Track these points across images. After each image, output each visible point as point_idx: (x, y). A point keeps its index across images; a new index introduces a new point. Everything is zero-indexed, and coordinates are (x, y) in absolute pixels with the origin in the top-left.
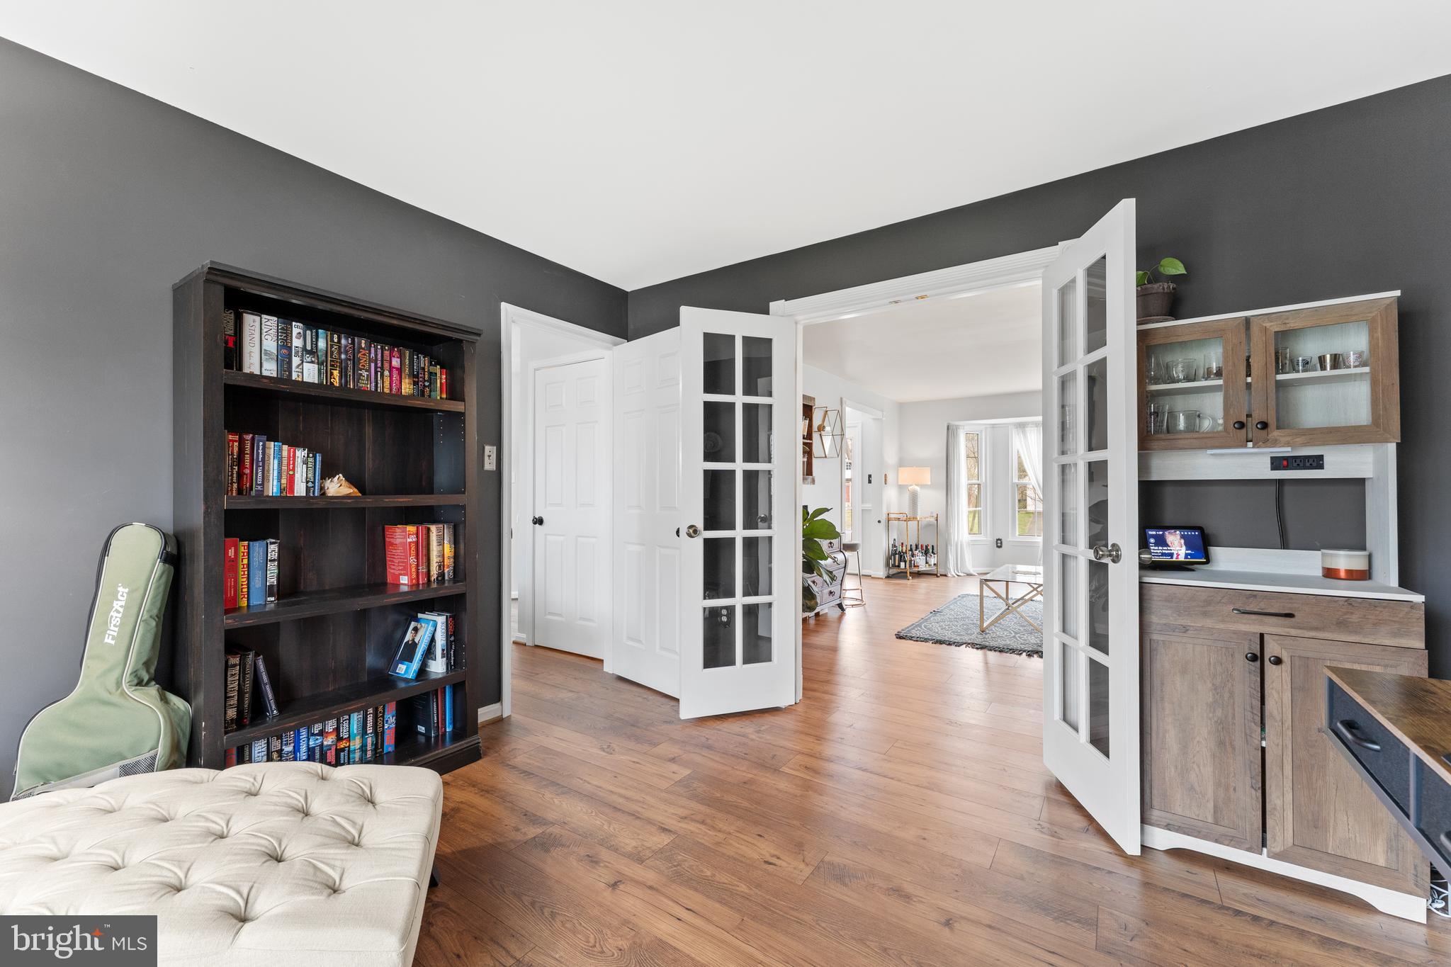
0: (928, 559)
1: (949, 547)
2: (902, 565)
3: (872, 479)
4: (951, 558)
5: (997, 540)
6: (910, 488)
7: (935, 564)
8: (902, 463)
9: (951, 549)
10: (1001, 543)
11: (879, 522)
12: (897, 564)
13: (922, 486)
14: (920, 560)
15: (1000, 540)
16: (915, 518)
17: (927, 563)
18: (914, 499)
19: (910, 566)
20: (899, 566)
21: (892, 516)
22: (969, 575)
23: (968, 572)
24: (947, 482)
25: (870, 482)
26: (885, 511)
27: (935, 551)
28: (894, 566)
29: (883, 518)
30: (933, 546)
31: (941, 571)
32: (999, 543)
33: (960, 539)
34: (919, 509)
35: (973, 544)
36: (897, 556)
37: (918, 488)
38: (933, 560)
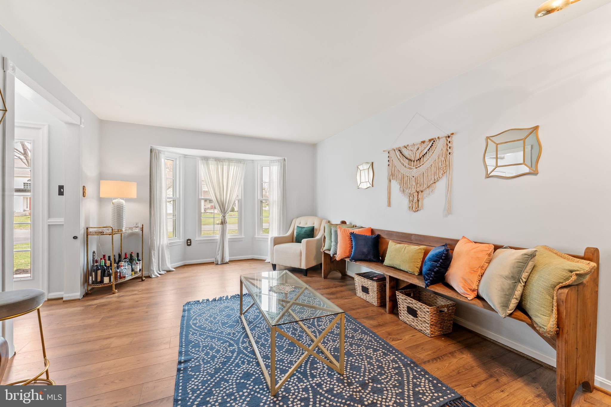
0: (133, 267)
1: (152, 252)
2: (106, 280)
3: (66, 191)
4: (155, 260)
5: (188, 240)
6: (114, 201)
7: (140, 270)
8: (101, 177)
9: (154, 253)
10: (191, 242)
11: (75, 238)
12: (99, 279)
13: (128, 200)
14: (126, 270)
15: (190, 240)
16: (119, 231)
17: (132, 270)
18: (119, 212)
19: (116, 278)
20: (102, 281)
21: (90, 230)
22: (169, 271)
23: (167, 269)
24: (150, 197)
25: (61, 193)
26: (83, 226)
27: (140, 258)
28: (95, 282)
29: (81, 233)
30: (138, 254)
31: (145, 273)
32: (189, 243)
33: (162, 243)
34: (124, 222)
35: (171, 246)
36: (99, 272)
37: (123, 202)
38: (138, 267)
